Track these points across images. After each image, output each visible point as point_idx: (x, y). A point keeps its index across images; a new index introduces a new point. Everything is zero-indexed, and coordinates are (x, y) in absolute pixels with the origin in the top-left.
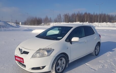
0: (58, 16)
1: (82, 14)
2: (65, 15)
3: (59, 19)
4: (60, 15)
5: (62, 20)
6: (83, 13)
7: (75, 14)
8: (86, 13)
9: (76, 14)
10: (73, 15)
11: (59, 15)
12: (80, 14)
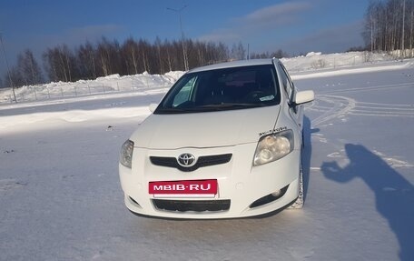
0: (20, 58)
1: (117, 45)
2: (50, 51)
3: (28, 70)
4: (29, 54)
5: (44, 73)
6: (121, 43)
7: (90, 47)
8: (131, 43)
9: (95, 47)
10: (85, 52)
11: (24, 56)
12: (110, 47)
